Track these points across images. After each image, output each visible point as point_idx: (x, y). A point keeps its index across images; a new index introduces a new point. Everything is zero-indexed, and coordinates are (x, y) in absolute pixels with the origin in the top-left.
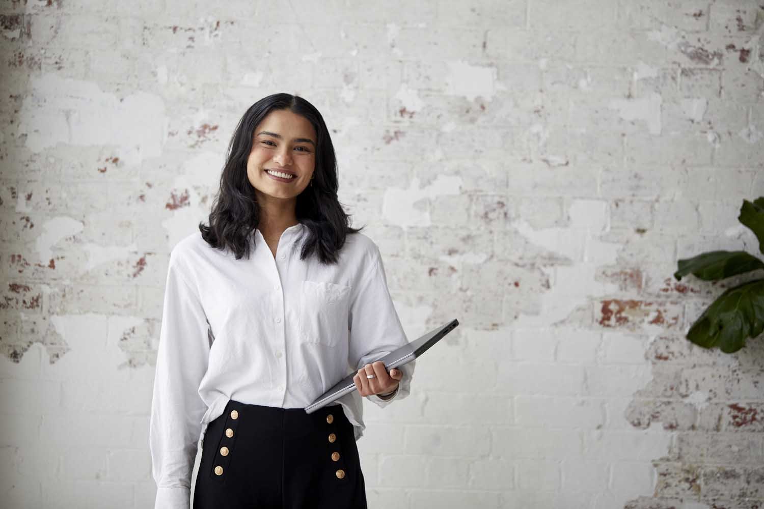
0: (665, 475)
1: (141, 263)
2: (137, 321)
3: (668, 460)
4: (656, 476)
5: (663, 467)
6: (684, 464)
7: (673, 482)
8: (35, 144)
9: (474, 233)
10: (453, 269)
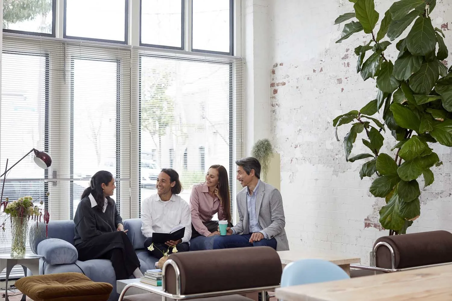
0: (374, 209)
1: (292, 160)
2: (291, 173)
3: (375, 205)
4: (373, 209)
5: (374, 207)
6: (378, 206)
7: (376, 211)
8: (278, 136)
9: (340, 150)
10: (337, 159)
